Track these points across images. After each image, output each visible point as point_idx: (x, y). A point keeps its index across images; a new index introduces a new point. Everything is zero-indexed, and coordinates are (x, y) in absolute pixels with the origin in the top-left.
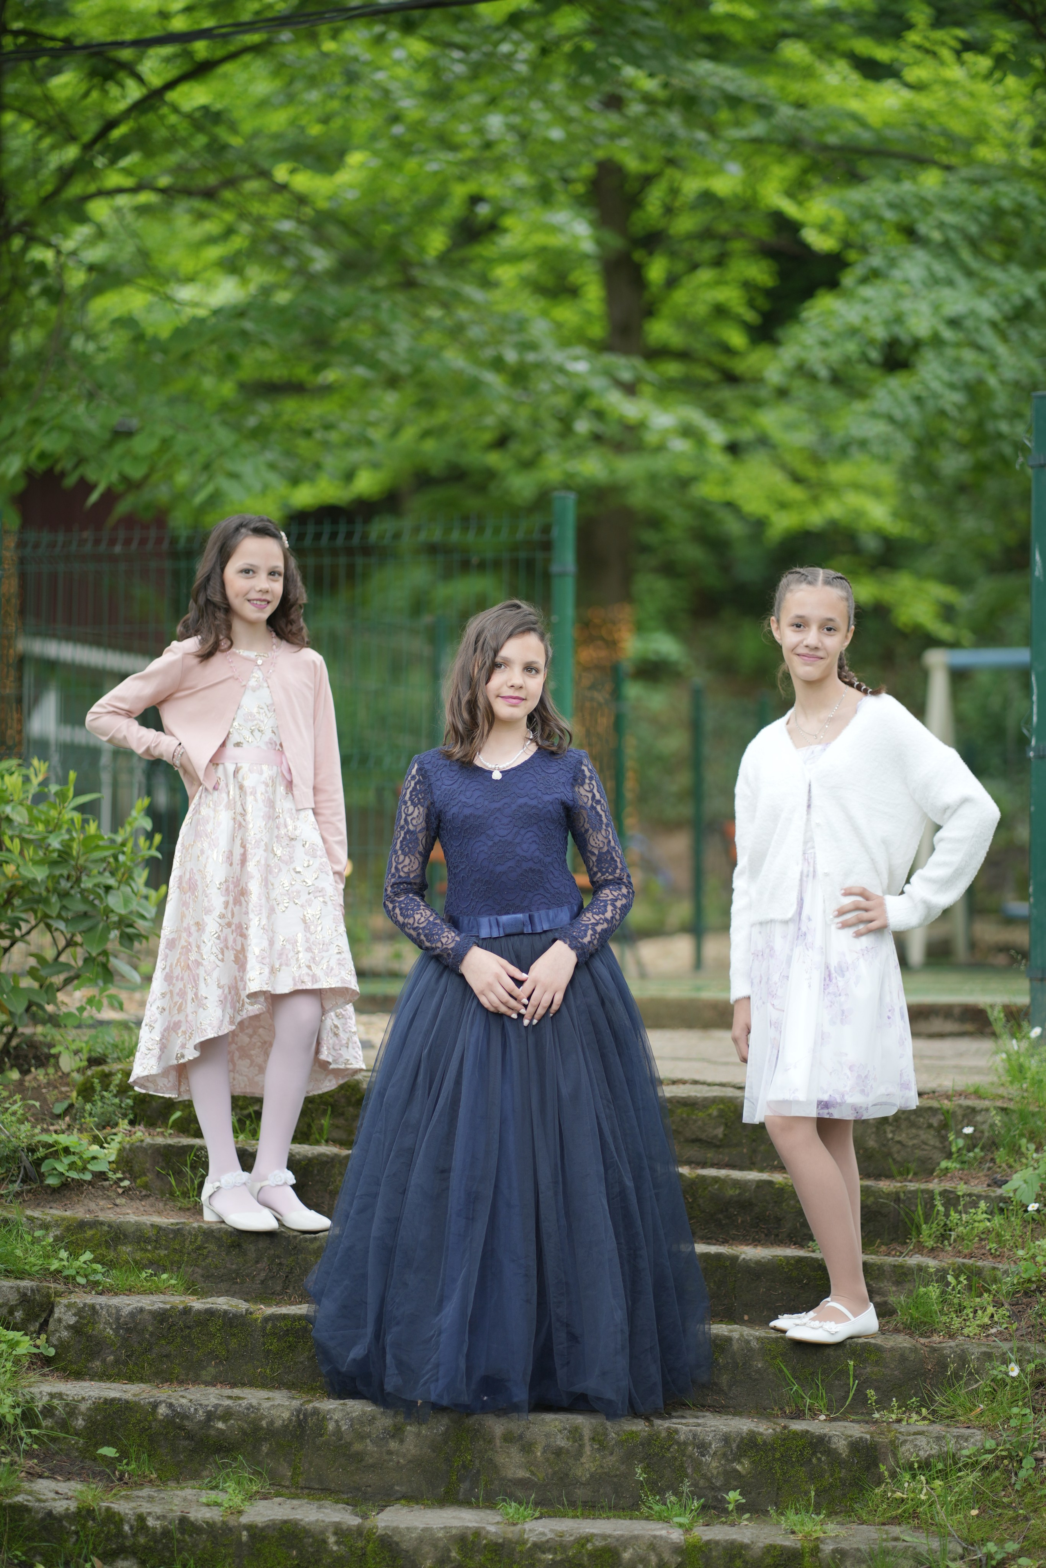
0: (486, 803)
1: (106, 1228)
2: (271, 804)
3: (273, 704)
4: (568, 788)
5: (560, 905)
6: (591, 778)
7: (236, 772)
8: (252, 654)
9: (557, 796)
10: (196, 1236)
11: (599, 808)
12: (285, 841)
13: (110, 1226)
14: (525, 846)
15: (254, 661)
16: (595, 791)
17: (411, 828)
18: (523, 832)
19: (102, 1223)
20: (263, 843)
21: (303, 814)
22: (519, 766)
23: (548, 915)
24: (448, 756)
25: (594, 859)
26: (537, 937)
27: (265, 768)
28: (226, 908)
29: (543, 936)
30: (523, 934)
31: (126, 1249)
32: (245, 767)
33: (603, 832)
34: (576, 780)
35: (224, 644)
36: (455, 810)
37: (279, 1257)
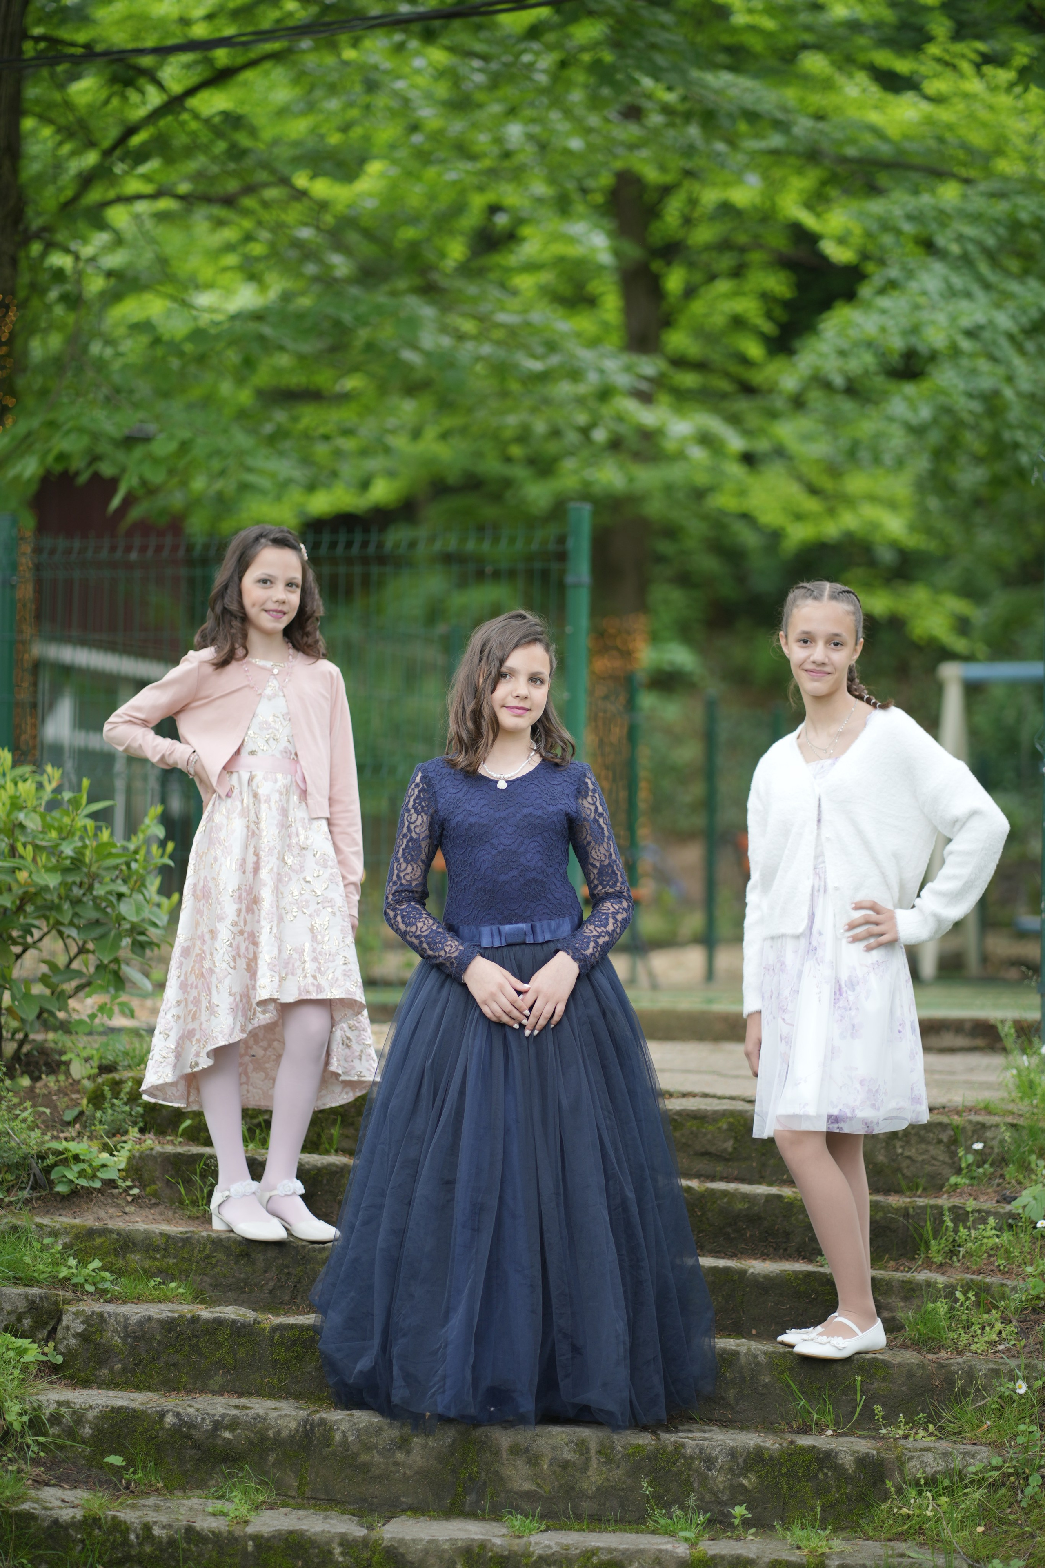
0: (491, 812)
1: (115, 1236)
2: (284, 812)
3: (288, 713)
4: (572, 799)
6: (594, 791)
7: (250, 780)
8: (268, 664)
9: (560, 807)
10: (205, 1245)
11: (601, 821)
12: (296, 850)
13: (119, 1234)
14: (529, 856)
15: (270, 671)
16: (598, 804)
18: (527, 841)
19: (111, 1231)
20: (276, 851)
21: (316, 824)
22: (524, 777)
23: (549, 925)
24: (453, 765)
25: (595, 871)
26: (539, 947)
27: (279, 776)
28: (238, 915)
29: (545, 946)
30: (524, 943)
31: (135, 1258)
32: (259, 776)
33: (605, 846)
35: (240, 652)
36: (459, 818)
37: (287, 1267)
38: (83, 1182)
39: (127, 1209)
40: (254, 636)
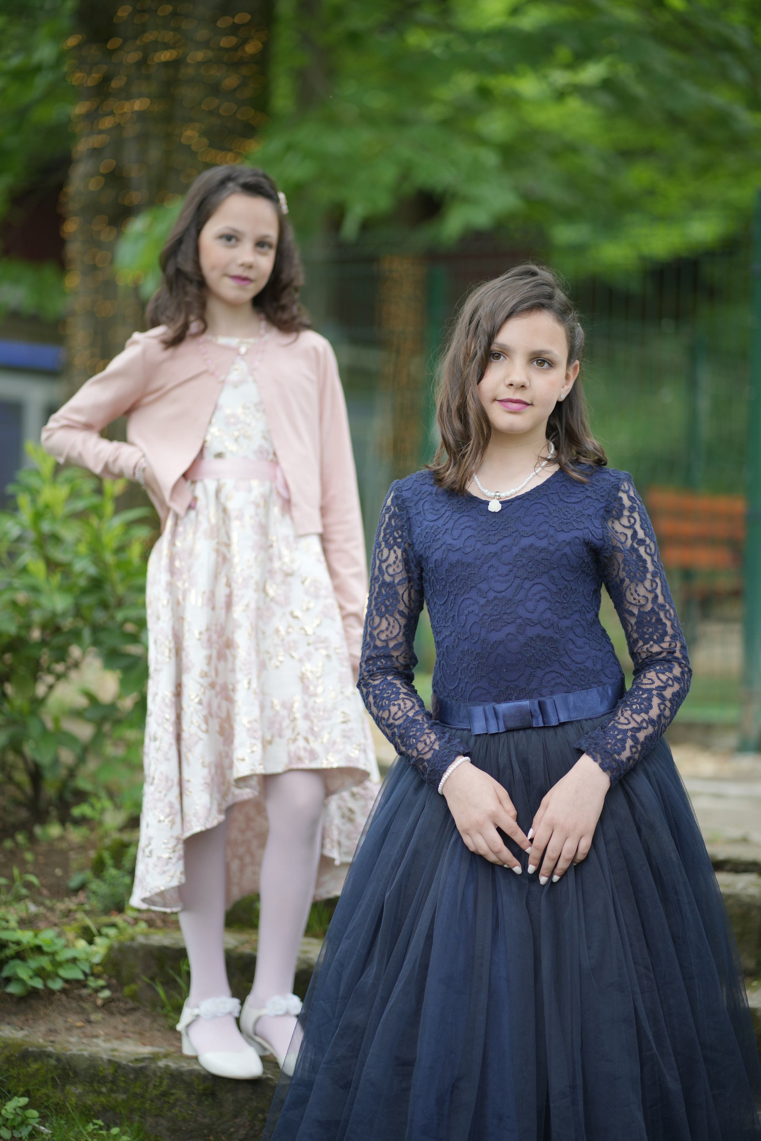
0: (479, 545)
1: (53, 1062)
2: (264, 530)
3: (261, 403)
4: (597, 523)
5: (586, 686)
6: (632, 509)
7: (218, 492)
8: (233, 341)
9: (576, 533)
10: (161, 1078)
11: (642, 550)
12: (279, 578)
13: (58, 1060)
14: (530, 605)
15: (236, 351)
16: (637, 527)
17: (388, 579)
18: (527, 584)
19: (49, 1055)
20: (252, 582)
21: (304, 543)
22: (528, 494)
23: (565, 701)
24: (437, 478)
25: (633, 621)
26: (551, 732)
27: (255, 483)
28: (209, 664)
29: (560, 731)
30: (531, 728)
31: (75, 1090)
32: (229, 484)
33: (648, 584)
34: (608, 512)
35: (194, 327)
36: (437, 555)
37: (262, 1111)
38: (38, 983)
39: (93, 1017)
40: (215, 308)
